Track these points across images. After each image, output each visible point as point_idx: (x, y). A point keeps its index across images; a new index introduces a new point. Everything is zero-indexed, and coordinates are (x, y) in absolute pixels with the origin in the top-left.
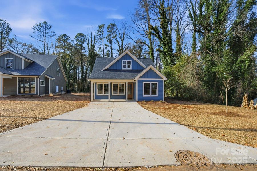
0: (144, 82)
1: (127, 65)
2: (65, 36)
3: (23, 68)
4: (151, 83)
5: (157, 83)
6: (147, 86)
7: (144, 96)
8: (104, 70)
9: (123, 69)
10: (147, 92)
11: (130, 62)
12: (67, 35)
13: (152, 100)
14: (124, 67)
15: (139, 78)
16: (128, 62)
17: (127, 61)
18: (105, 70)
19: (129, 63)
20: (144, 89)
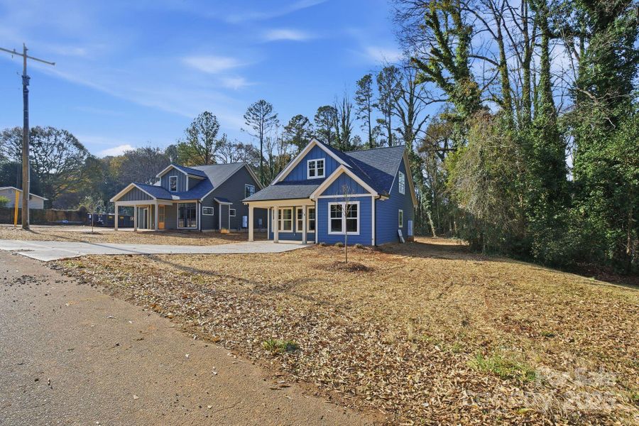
0: (330, 204)
1: (316, 169)
2: (300, 117)
3: (187, 190)
4: (343, 204)
5: (358, 203)
6: (336, 211)
7: (330, 232)
8: (276, 184)
9: (309, 178)
10: (336, 226)
11: (322, 162)
12: (304, 116)
13: (337, 242)
14: (312, 173)
15: (321, 195)
16: (318, 162)
17: (316, 161)
18: (278, 183)
19: (320, 164)
20: (330, 219)
